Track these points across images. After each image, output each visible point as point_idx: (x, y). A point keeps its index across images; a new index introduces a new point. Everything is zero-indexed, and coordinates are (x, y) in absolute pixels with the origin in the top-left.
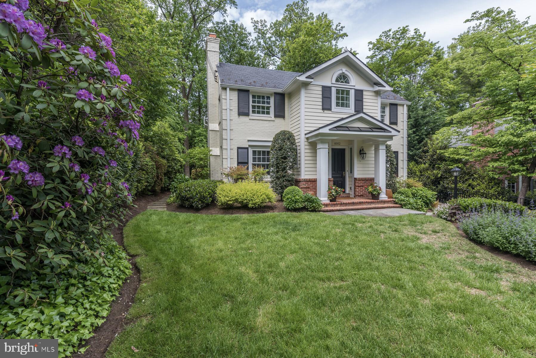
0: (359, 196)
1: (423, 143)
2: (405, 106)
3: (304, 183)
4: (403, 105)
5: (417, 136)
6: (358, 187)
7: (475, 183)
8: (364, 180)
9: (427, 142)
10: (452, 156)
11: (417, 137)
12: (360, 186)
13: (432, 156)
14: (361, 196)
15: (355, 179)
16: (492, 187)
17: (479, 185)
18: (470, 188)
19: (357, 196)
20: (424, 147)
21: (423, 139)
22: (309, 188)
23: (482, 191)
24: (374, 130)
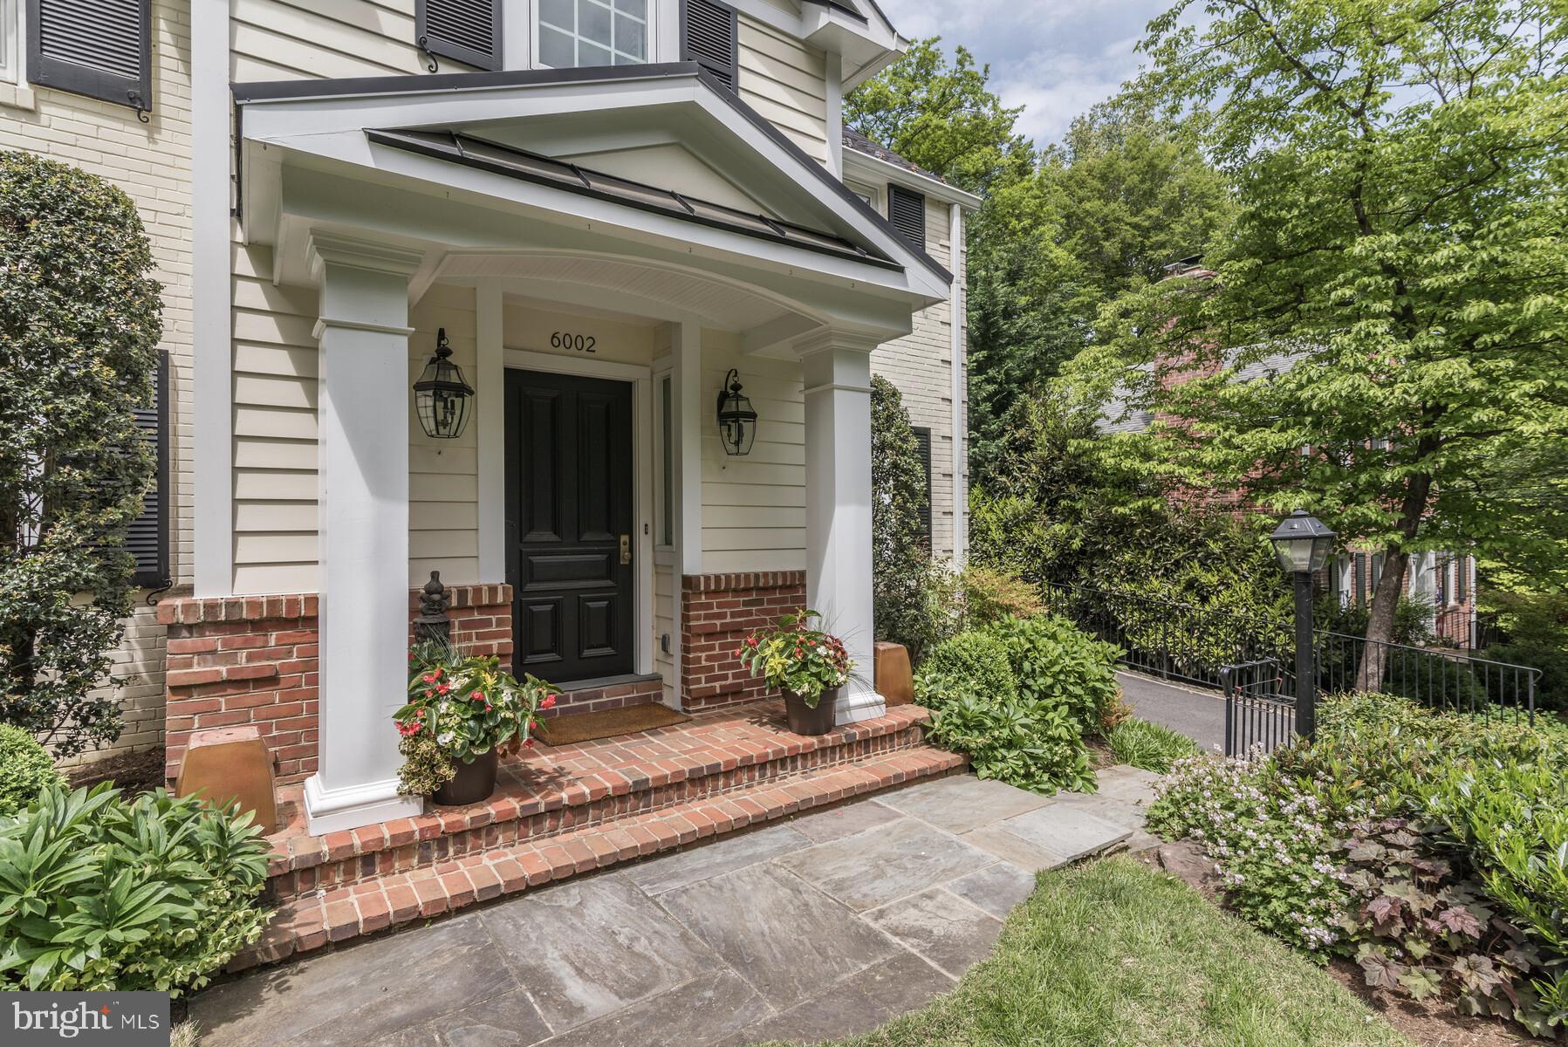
0: (711, 697)
1: (1011, 410)
2: (956, 210)
3: (215, 640)
4: (948, 208)
5: (990, 381)
6: (710, 635)
7: (1211, 578)
8: (747, 590)
9: (1024, 407)
10: (1126, 464)
11: (991, 388)
12: (723, 634)
13: (1046, 465)
14: (724, 695)
15: (688, 582)
16: (1276, 596)
17: (1228, 586)
18: (1192, 598)
19: (696, 700)
20: (1017, 427)
21: (1011, 396)
22: (271, 680)
23: (1238, 612)
24: (789, 234)
